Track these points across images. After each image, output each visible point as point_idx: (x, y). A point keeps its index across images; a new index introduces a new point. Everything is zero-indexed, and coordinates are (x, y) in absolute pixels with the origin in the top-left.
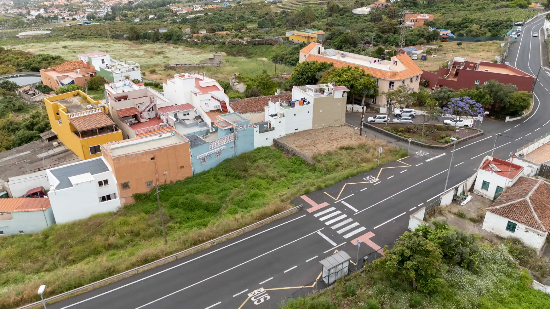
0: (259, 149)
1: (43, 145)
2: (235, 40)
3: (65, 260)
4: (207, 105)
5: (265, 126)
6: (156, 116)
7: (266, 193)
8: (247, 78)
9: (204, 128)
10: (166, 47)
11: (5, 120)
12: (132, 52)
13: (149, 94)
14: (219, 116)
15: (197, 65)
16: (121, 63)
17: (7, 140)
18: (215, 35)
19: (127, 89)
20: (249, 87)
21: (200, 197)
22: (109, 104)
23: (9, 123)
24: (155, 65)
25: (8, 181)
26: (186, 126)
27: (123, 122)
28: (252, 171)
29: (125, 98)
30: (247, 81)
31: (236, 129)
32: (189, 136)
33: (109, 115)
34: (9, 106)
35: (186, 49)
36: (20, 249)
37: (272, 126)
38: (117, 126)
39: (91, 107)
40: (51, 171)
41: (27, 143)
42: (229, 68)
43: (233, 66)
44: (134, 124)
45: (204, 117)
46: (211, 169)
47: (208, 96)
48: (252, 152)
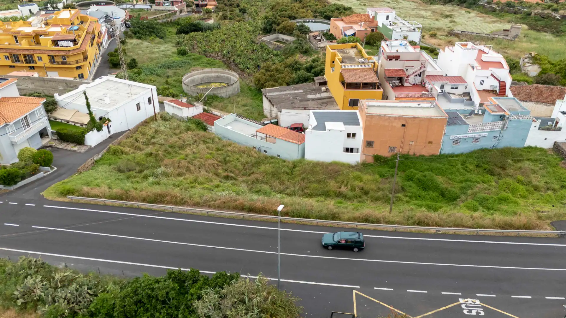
0: (530, 148)
1: (314, 87)
2: (546, 12)
3: (303, 191)
4: (482, 83)
5: (550, 123)
6: (421, 83)
7: (520, 201)
8: (545, 60)
9: (469, 108)
10: (457, 11)
11: (293, 59)
12: (419, 12)
13: (422, 59)
14: (493, 98)
15: (487, 36)
16: (404, 22)
17: (290, 76)
18: (521, 3)
19: (401, 50)
20: (544, 72)
21: (440, 180)
22: (380, 61)
23: (294, 62)
24: (438, 29)
25: (281, 112)
26: (450, 100)
27: (387, 82)
28: (511, 171)
29: (397, 58)
30: (545, 64)
31: (508, 117)
32: (448, 112)
33: (376, 72)
34: (299, 47)
35: (479, 15)
36: (274, 170)
37: (559, 125)
38: (380, 85)
39: (363, 61)
40: (313, 112)
41: (303, 83)
42: (525, 45)
43: (531, 43)
44: (397, 86)
45: (473, 96)
46: (462, 154)
47: (488, 73)
48: (519, 149)
